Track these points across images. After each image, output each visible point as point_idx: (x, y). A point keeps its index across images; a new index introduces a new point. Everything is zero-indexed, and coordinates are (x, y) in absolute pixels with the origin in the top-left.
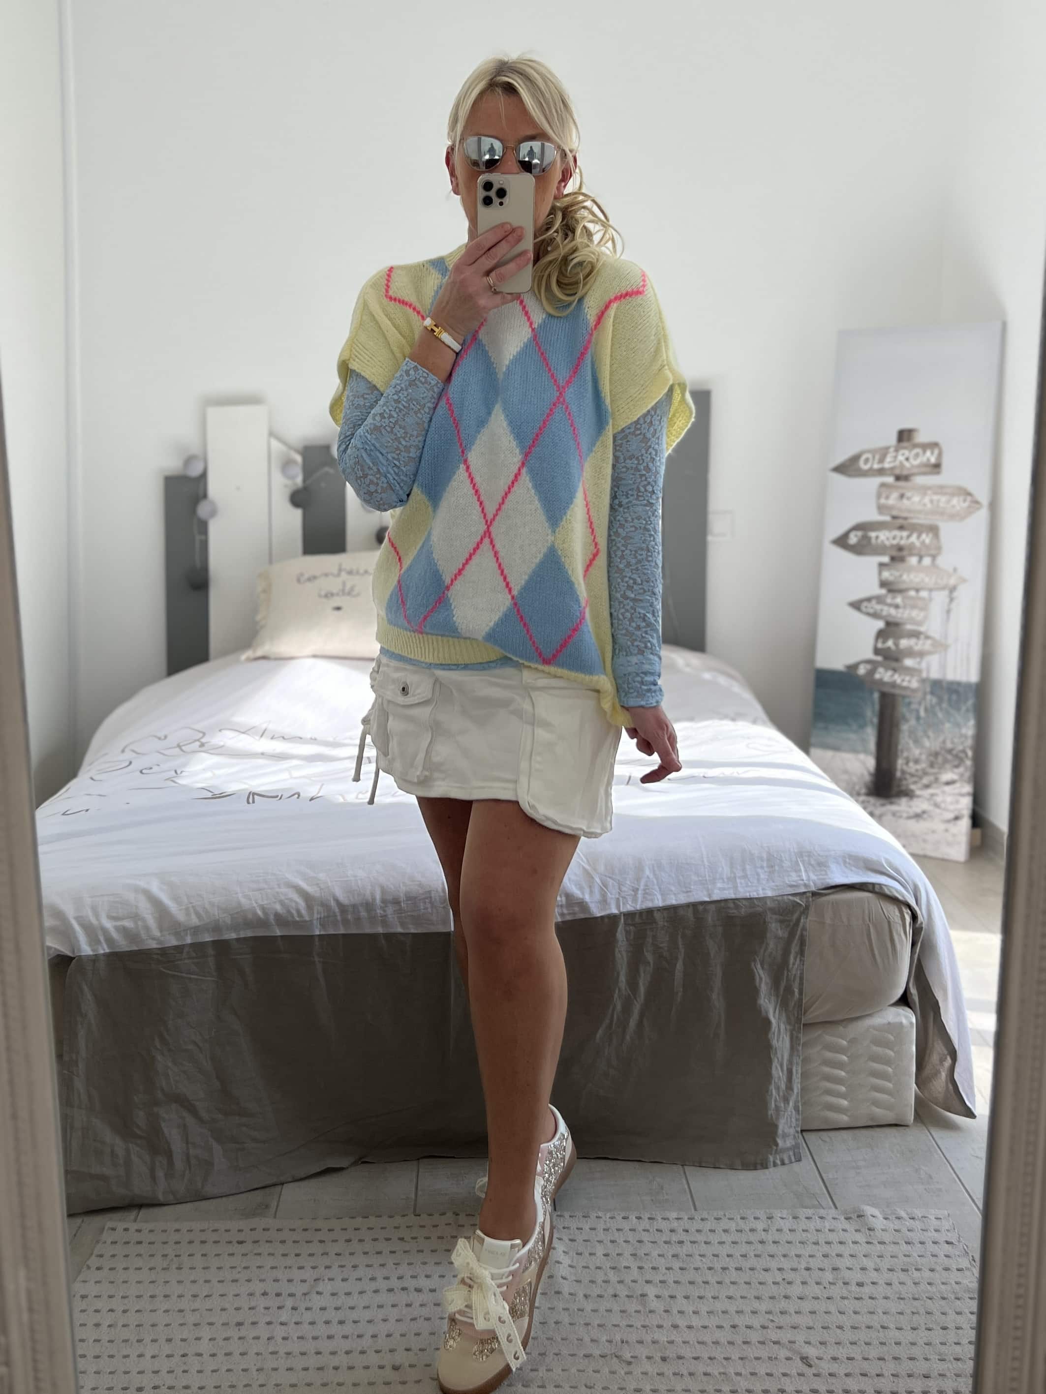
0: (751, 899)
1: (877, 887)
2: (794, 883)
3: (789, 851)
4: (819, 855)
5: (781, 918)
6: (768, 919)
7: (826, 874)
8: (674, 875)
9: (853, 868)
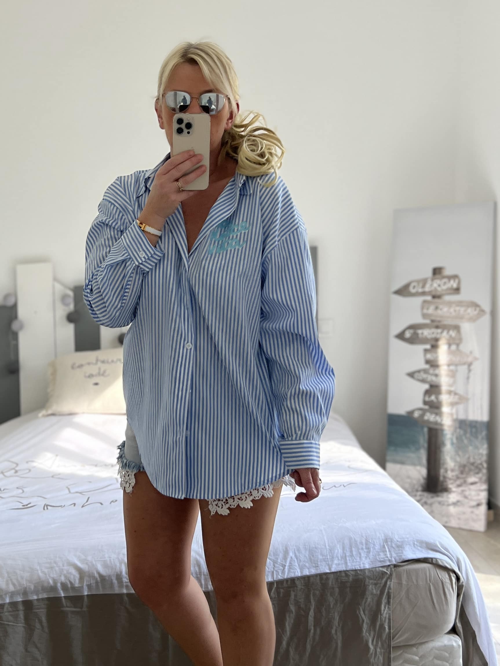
0: (356, 570)
1: (434, 560)
2: (381, 559)
3: (379, 538)
4: (398, 541)
5: (375, 582)
6: (367, 583)
7: (402, 553)
8: (307, 556)
9: (419, 548)
